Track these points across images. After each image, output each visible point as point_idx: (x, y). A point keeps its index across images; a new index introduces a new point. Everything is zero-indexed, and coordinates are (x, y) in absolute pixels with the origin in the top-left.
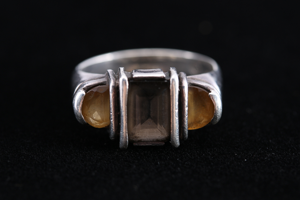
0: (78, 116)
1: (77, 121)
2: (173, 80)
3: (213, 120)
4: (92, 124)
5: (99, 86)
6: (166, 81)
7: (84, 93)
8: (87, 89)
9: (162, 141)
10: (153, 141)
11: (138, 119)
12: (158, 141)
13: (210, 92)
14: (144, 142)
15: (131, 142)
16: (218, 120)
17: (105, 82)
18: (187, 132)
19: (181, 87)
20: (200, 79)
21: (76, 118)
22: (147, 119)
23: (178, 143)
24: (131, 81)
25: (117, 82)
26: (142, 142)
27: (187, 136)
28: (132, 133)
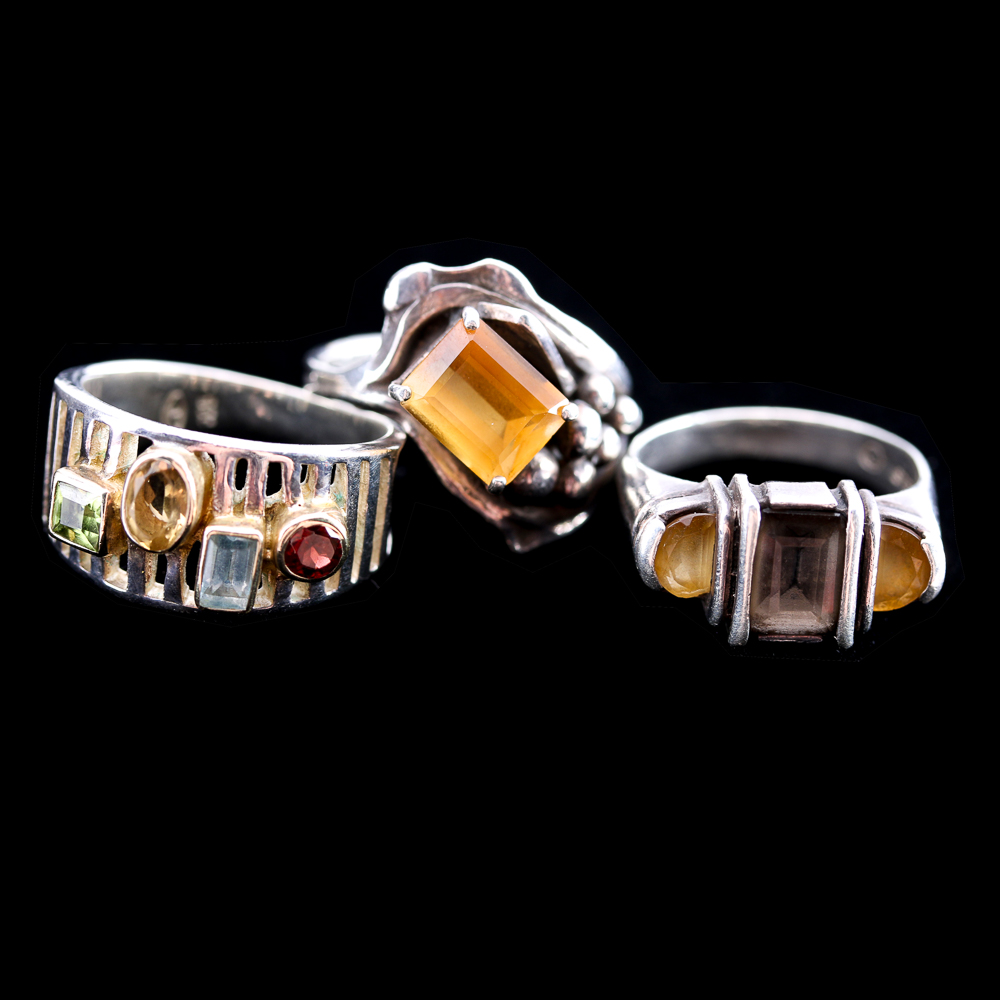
0: (646, 573)
1: (643, 583)
2: (854, 513)
3: (925, 594)
4: (671, 589)
5: (696, 514)
6: (838, 515)
7: (664, 527)
8: (670, 518)
9: (818, 634)
10: (799, 633)
11: (776, 583)
12: (808, 633)
13: (924, 537)
14: (780, 634)
15: (754, 633)
16: (934, 596)
17: (706, 504)
18: (870, 617)
19: (867, 528)
20: (899, 503)
21: (640, 577)
22: (790, 587)
23: (851, 642)
24: (764, 511)
25: (735, 510)
26: (776, 634)
27: (869, 627)
28: (757, 615)
